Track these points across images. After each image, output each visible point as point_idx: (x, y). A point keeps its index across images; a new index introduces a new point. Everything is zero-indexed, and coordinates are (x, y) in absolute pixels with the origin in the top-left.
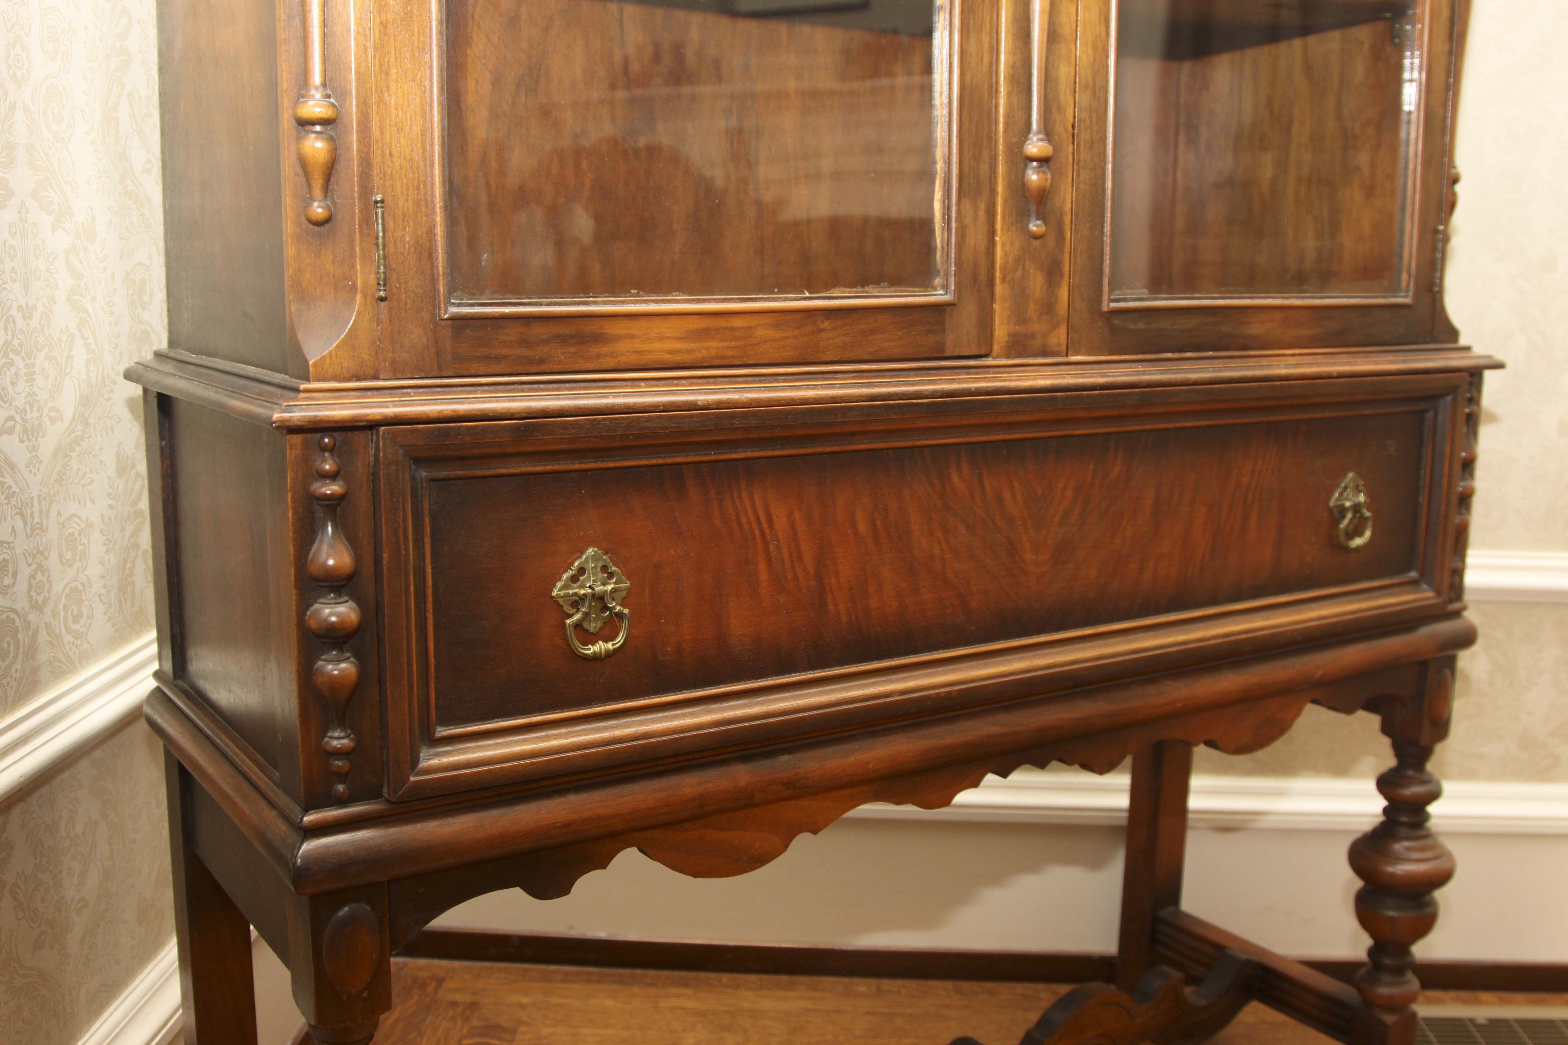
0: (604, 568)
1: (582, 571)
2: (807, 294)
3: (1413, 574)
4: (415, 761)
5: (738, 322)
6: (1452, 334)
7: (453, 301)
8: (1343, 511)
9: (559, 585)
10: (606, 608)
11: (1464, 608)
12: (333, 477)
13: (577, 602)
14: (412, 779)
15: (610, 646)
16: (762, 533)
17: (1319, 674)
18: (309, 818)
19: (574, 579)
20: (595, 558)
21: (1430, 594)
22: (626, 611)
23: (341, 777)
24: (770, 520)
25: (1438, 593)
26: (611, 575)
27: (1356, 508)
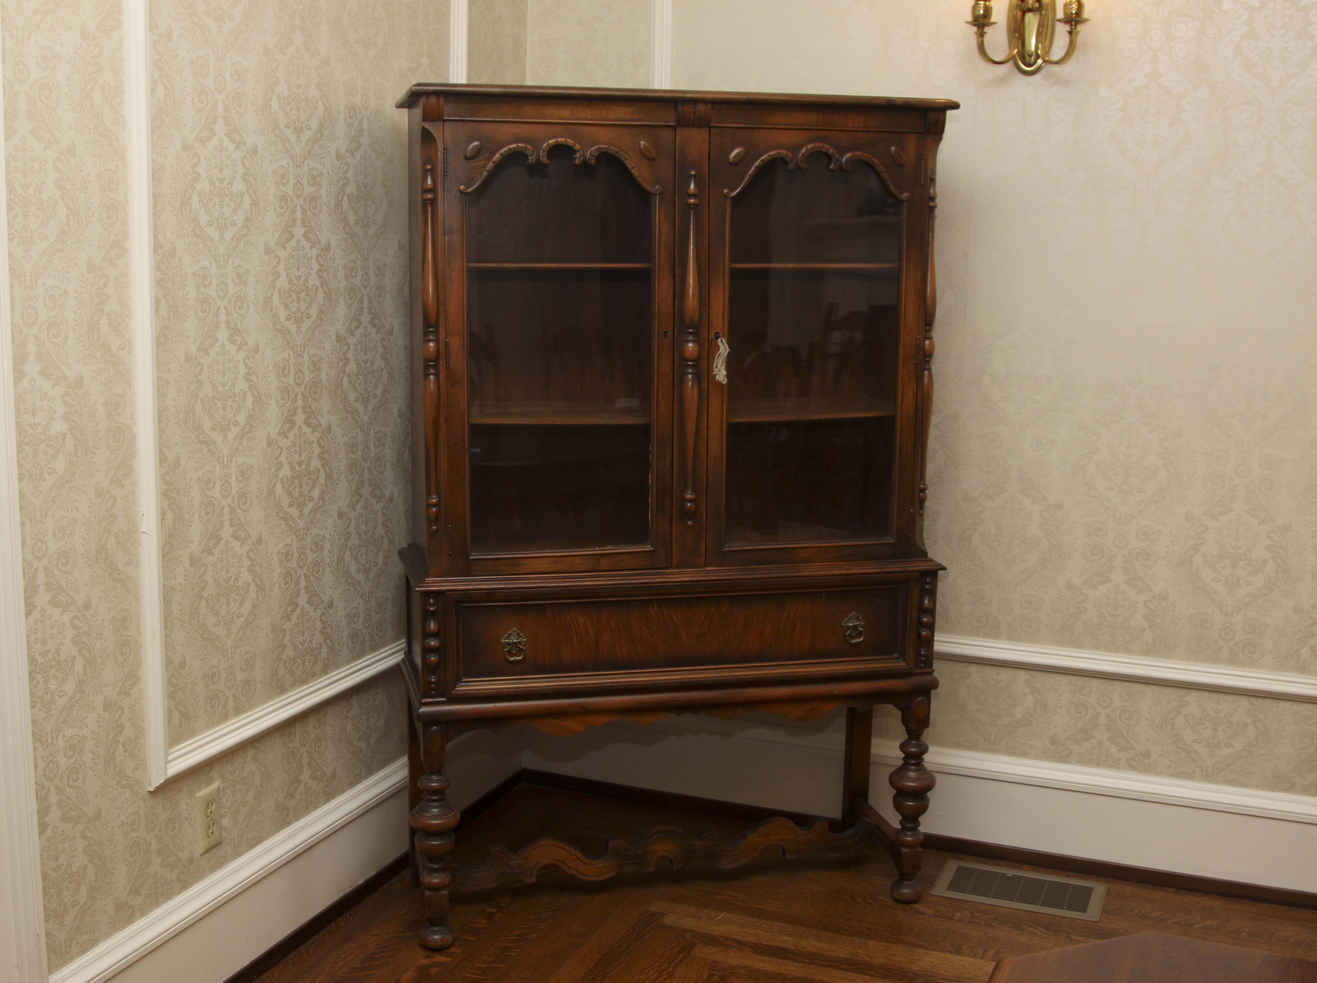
0: (518, 634)
1: (510, 635)
2: (597, 548)
3: (896, 655)
4: (455, 687)
5: (569, 559)
6: (924, 554)
7: (473, 554)
8: (849, 628)
9: (503, 638)
10: (518, 647)
11: (933, 671)
12: (433, 605)
13: (509, 644)
14: (453, 692)
15: (518, 658)
16: (574, 625)
17: (836, 692)
18: (423, 701)
19: (508, 637)
20: (515, 631)
21: (904, 664)
22: (524, 648)
23: (433, 689)
24: (577, 622)
25: (908, 665)
26: (520, 637)
27: (855, 627)
